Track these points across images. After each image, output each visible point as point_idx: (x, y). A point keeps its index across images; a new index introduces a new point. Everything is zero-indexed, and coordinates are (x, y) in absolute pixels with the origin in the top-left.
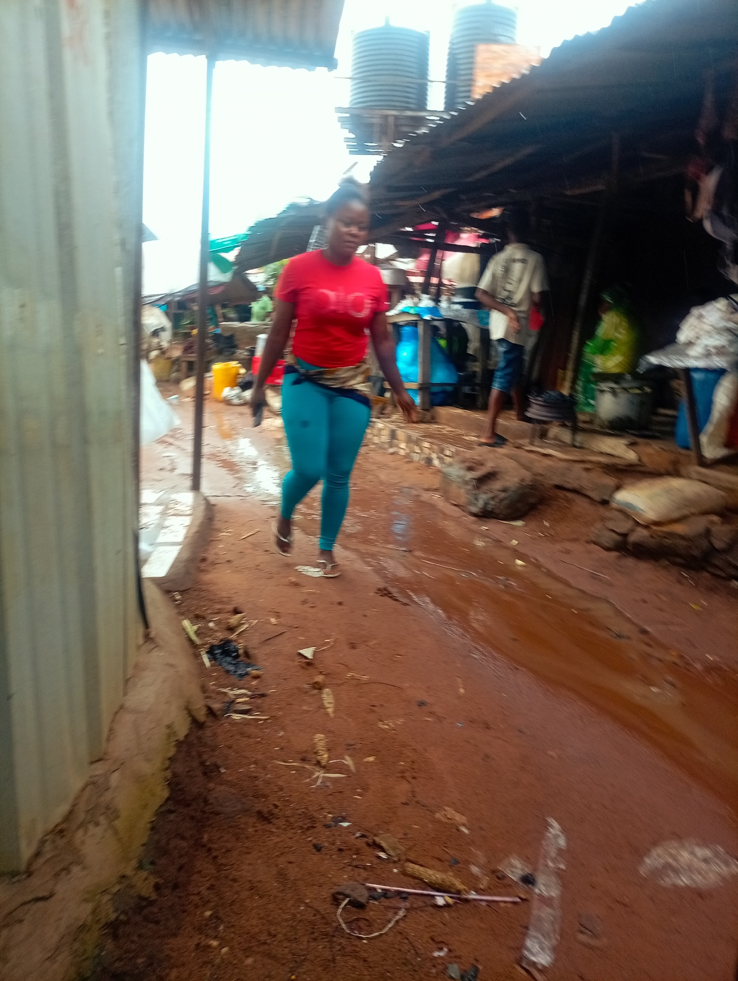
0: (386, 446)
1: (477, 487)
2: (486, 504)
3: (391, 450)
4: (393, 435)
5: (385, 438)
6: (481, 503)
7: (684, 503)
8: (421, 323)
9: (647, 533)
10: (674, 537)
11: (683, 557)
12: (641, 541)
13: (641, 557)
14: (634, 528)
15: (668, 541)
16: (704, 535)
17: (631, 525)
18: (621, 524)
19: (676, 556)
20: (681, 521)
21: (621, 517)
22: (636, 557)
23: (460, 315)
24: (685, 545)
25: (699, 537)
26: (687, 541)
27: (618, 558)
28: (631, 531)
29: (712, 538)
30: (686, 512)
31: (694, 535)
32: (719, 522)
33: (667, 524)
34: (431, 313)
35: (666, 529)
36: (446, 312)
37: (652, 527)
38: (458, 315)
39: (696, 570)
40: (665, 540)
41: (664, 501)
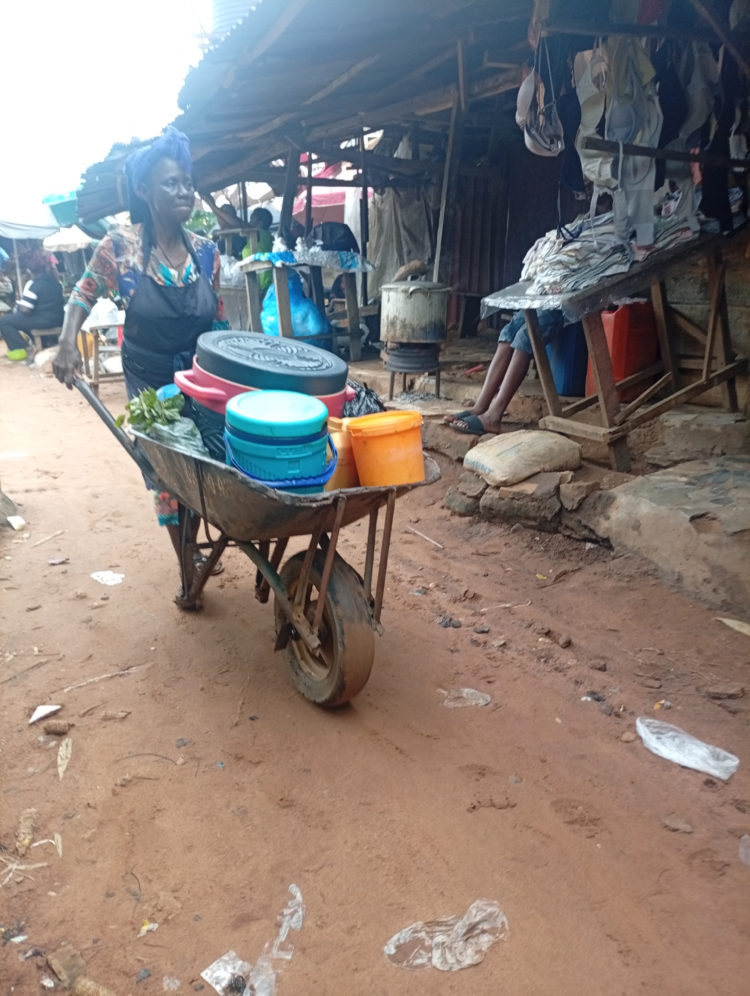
7: (534, 459)
8: (274, 270)
9: (496, 494)
10: (523, 498)
11: (535, 519)
12: (491, 504)
13: (494, 520)
14: (485, 489)
15: (518, 502)
16: (553, 494)
17: (483, 486)
18: (472, 485)
19: (528, 518)
20: (532, 479)
21: (473, 478)
22: (490, 521)
23: (315, 259)
24: (534, 506)
25: (548, 497)
26: (536, 500)
27: (471, 523)
28: (482, 493)
29: (561, 497)
30: (537, 469)
31: (543, 494)
32: (570, 478)
33: (516, 484)
34: (282, 259)
35: (515, 489)
36: (299, 257)
37: (501, 488)
38: (313, 259)
39: (550, 532)
40: (514, 501)
41: (512, 457)
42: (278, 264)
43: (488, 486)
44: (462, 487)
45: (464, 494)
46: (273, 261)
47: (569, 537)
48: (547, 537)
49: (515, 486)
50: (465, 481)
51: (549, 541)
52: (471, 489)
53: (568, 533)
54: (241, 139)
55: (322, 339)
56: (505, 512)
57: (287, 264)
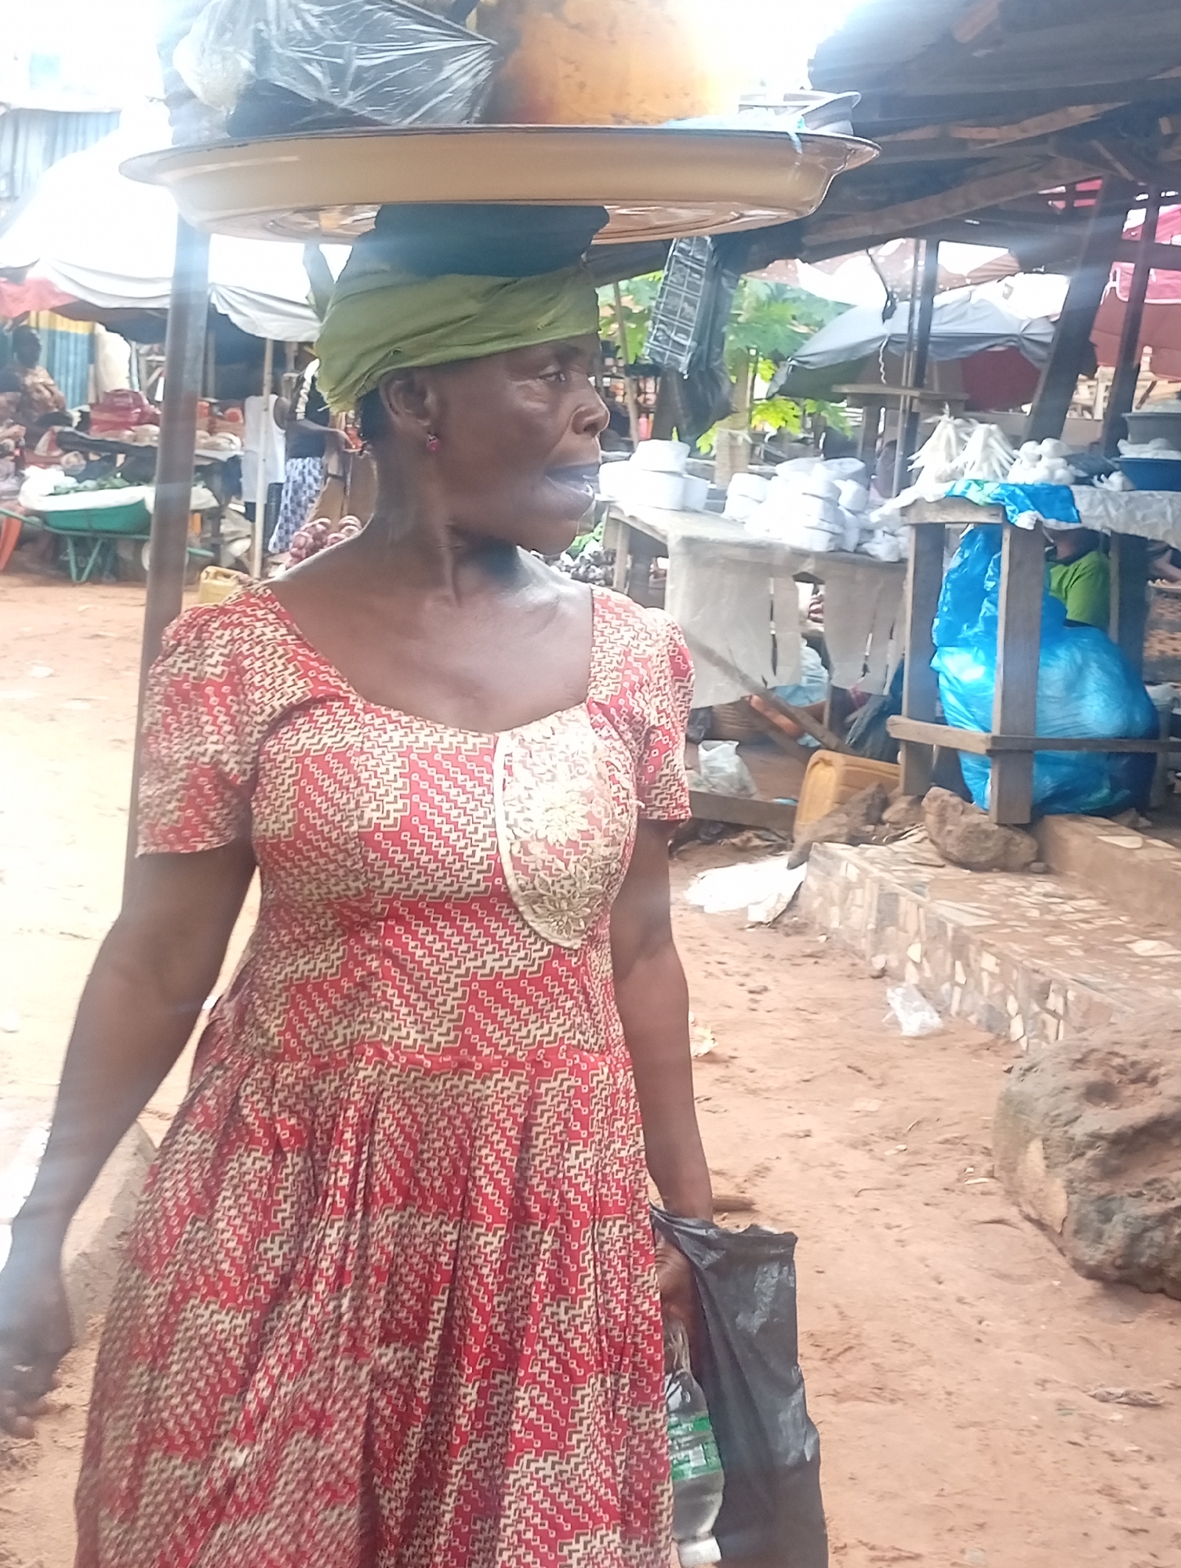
0: (864, 945)
1: (1108, 1171)
2: (1135, 1239)
3: (879, 962)
4: (887, 910)
5: (861, 914)
6: (1116, 1234)
8: (1007, 534)
23: (1139, 515)
34: (1037, 508)
36: (1091, 505)
38: (1131, 515)
42: (1025, 520)
46: (1008, 508)
54: (963, 143)
55: (1121, 754)
57: (1051, 523)
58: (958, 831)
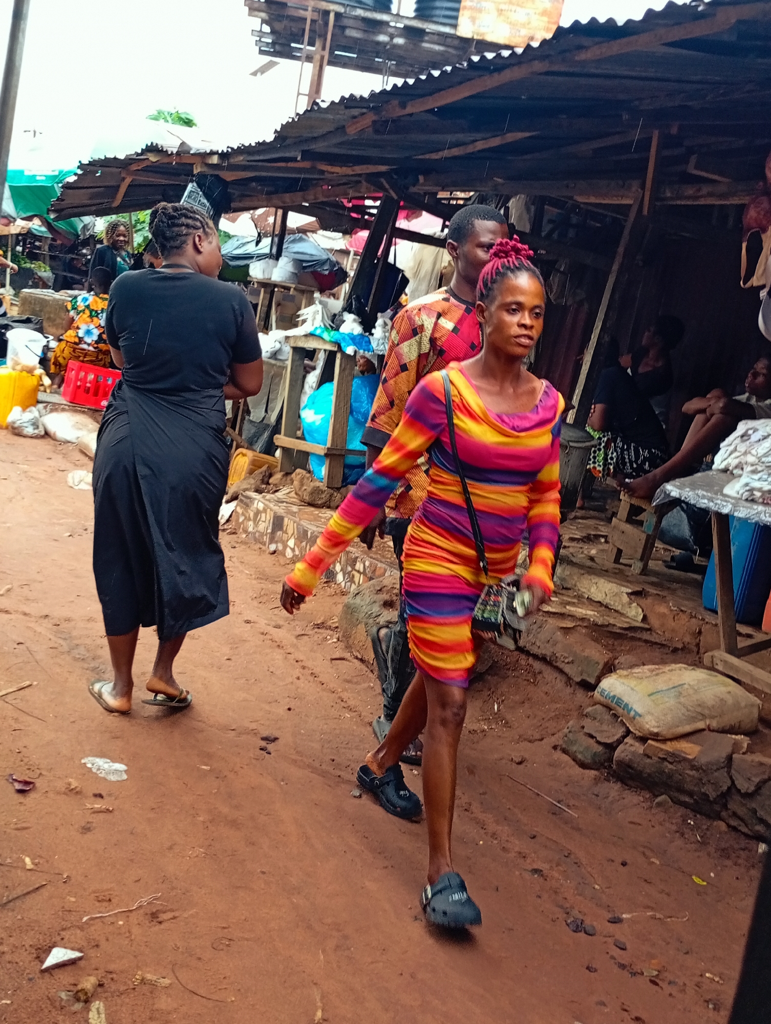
0: (265, 539)
7: (699, 709)
9: (639, 748)
10: (680, 762)
11: (691, 794)
12: (630, 760)
13: (630, 782)
14: (624, 737)
15: (670, 766)
16: (722, 765)
17: (621, 731)
18: (605, 727)
19: (681, 790)
20: (693, 738)
21: (607, 717)
22: (623, 782)
24: (693, 776)
25: (715, 767)
26: (697, 770)
27: (596, 780)
28: (620, 742)
29: (733, 771)
30: (701, 725)
31: (708, 763)
32: (745, 745)
33: (671, 740)
34: (355, 344)
35: (669, 747)
36: (377, 345)
37: (650, 742)
39: (708, 817)
40: (666, 763)
41: (670, 701)
42: (350, 350)
43: (628, 732)
44: (590, 726)
45: (591, 736)
46: (343, 345)
47: (734, 829)
48: (705, 823)
49: (669, 743)
50: (595, 719)
51: (707, 829)
52: (602, 731)
53: (734, 823)
54: (323, 172)
56: (649, 775)
58: (309, 489)
